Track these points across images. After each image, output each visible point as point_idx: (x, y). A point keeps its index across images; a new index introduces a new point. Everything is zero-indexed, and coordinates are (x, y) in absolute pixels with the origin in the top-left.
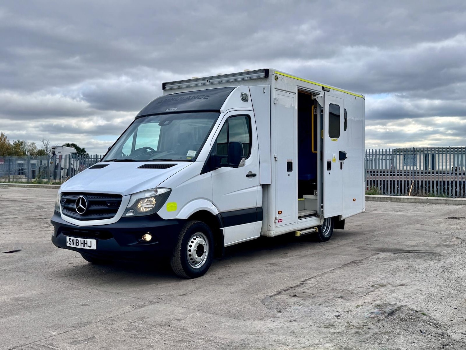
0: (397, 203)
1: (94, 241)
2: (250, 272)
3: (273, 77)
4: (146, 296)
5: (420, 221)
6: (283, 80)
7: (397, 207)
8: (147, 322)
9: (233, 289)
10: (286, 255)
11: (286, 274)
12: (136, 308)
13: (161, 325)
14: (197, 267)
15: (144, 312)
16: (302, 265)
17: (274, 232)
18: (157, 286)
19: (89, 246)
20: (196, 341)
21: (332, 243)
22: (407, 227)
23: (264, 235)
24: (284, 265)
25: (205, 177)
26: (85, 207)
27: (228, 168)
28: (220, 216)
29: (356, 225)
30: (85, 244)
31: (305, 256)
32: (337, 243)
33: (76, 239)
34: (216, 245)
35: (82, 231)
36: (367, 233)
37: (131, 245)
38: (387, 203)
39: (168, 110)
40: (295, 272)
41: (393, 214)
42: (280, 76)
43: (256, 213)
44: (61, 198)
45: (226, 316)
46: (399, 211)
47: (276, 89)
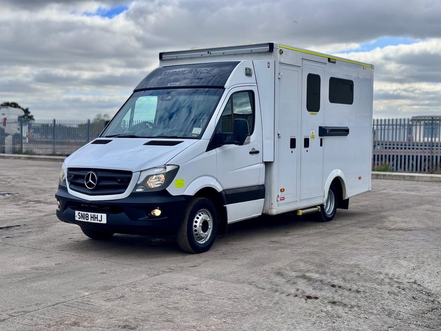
0: (410, 182)
1: (104, 216)
2: (252, 249)
3: (278, 50)
4: (158, 267)
5: (433, 201)
6: (287, 54)
7: (409, 186)
8: (166, 286)
9: (239, 263)
10: (287, 234)
11: (289, 251)
12: (151, 276)
13: (180, 289)
14: (202, 242)
15: (161, 279)
16: (304, 243)
17: (276, 211)
18: (165, 259)
19: (99, 220)
20: (214, 300)
21: (335, 223)
22: (417, 208)
23: (266, 213)
24: (286, 243)
25: (210, 155)
26: (95, 183)
27: (233, 146)
28: (224, 194)
29: (362, 205)
30: (95, 218)
31: (307, 235)
32: (341, 223)
33: (86, 213)
34: (219, 222)
35: (91, 206)
36: (373, 213)
37: (141, 219)
38: (399, 181)
39: (169, 84)
40: (297, 249)
41: (403, 194)
42: (285, 50)
43: (258, 190)
44: (68, 173)
45: (236, 282)
46: (412, 191)
47: (280, 64)
